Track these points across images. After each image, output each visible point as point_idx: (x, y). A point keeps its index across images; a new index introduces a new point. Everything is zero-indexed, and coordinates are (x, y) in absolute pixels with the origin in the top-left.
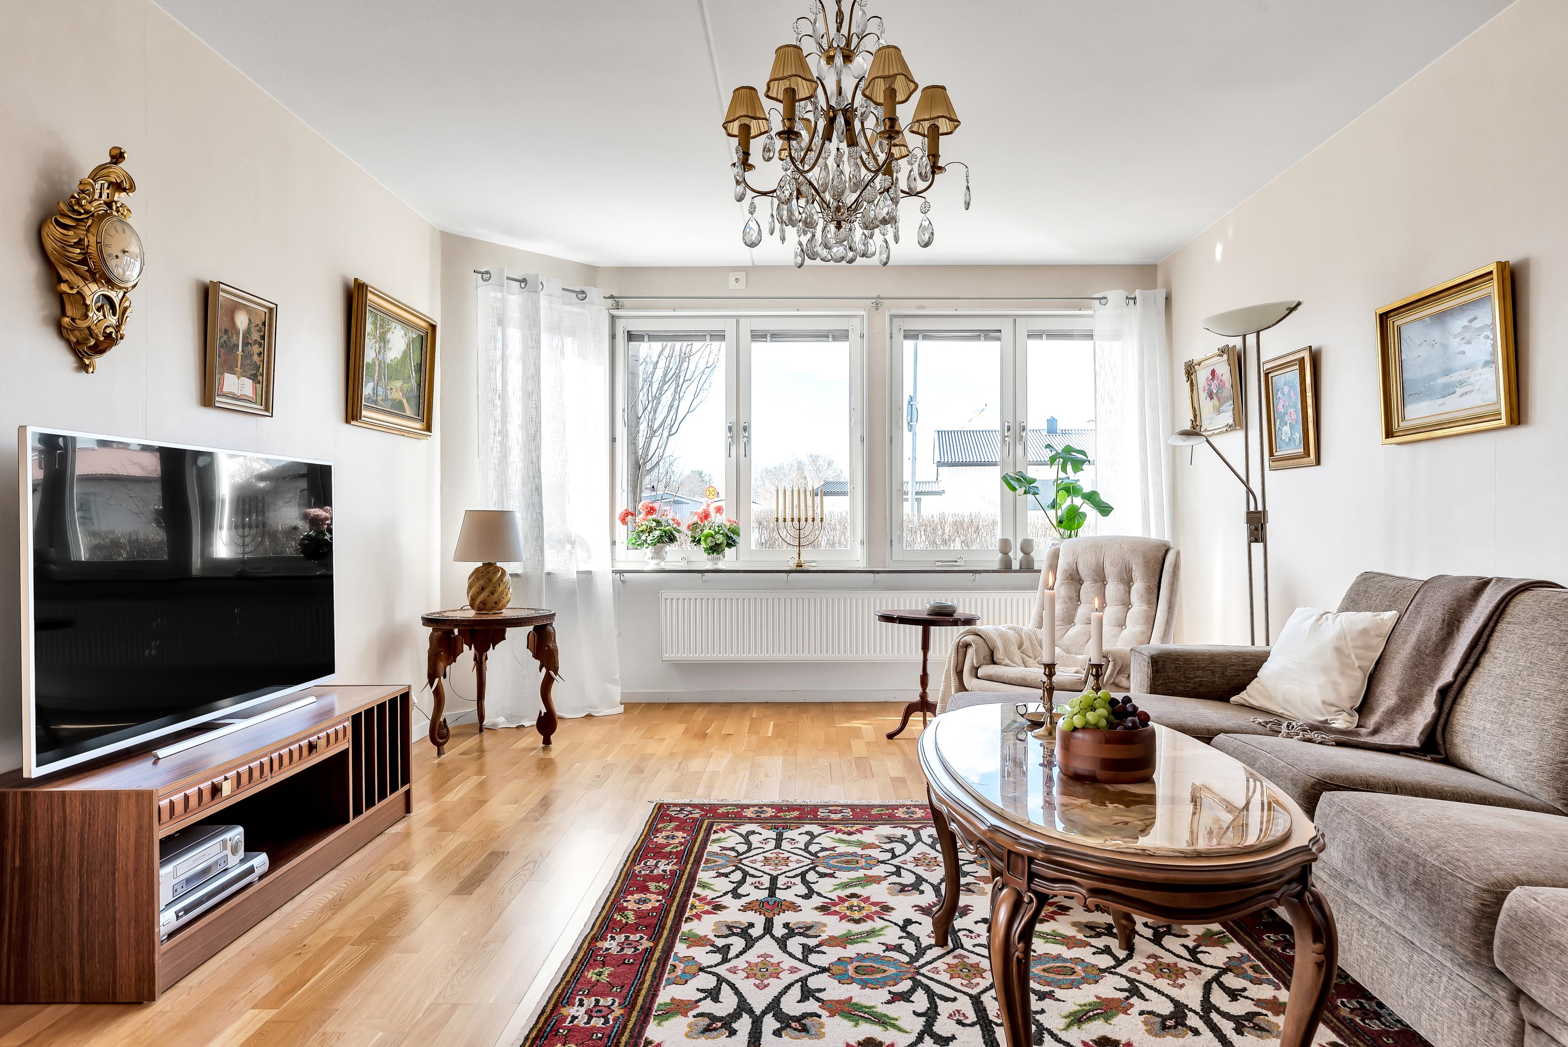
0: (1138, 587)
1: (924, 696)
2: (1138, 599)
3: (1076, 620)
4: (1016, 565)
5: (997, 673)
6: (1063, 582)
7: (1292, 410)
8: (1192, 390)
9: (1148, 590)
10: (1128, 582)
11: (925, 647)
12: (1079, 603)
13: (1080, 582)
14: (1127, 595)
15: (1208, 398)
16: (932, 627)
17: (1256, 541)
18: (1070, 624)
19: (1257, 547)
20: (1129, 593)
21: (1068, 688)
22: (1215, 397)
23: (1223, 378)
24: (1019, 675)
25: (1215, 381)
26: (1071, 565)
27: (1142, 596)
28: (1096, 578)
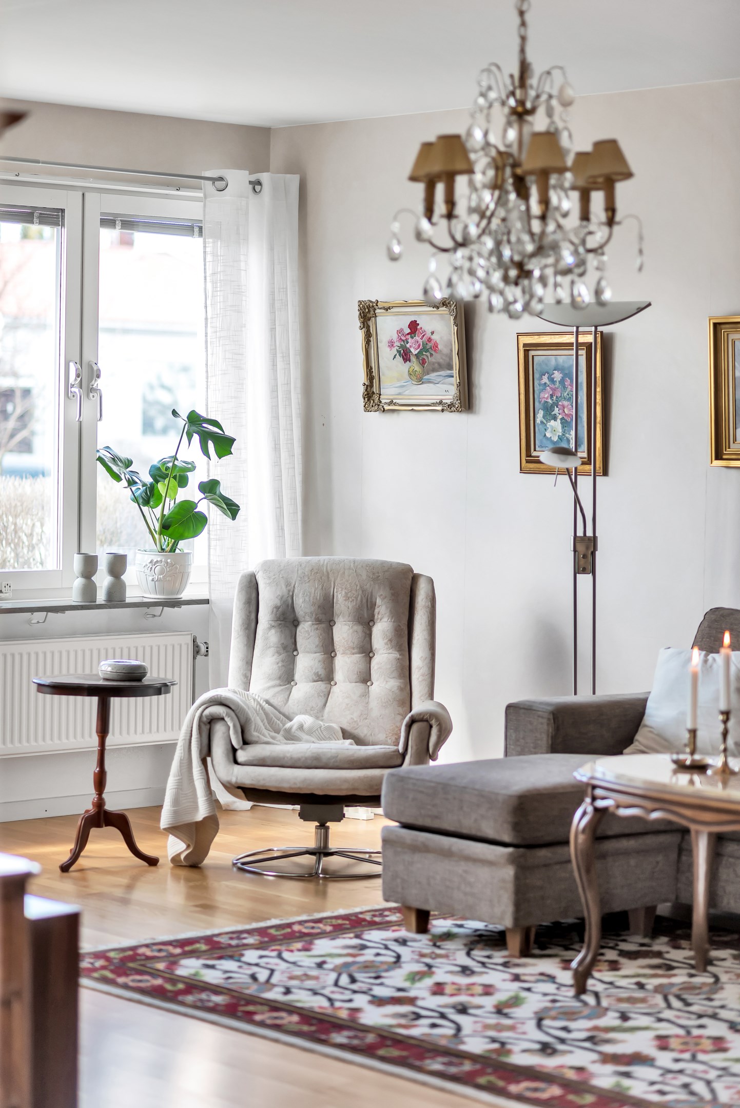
0: (382, 628)
1: (100, 804)
2: (386, 644)
3: (297, 677)
4: (101, 597)
5: (274, 754)
6: (273, 624)
7: (566, 403)
8: (368, 342)
9: (397, 631)
10: (366, 621)
11: (103, 729)
12: (295, 653)
13: (295, 623)
14: (368, 639)
15: (399, 359)
16: (112, 699)
17: (584, 571)
18: (289, 683)
19: (585, 580)
20: (370, 635)
21: (381, 764)
22: (413, 359)
23: (433, 337)
24: (308, 754)
25: (417, 338)
26: (284, 599)
27: (390, 640)
28: (321, 617)
